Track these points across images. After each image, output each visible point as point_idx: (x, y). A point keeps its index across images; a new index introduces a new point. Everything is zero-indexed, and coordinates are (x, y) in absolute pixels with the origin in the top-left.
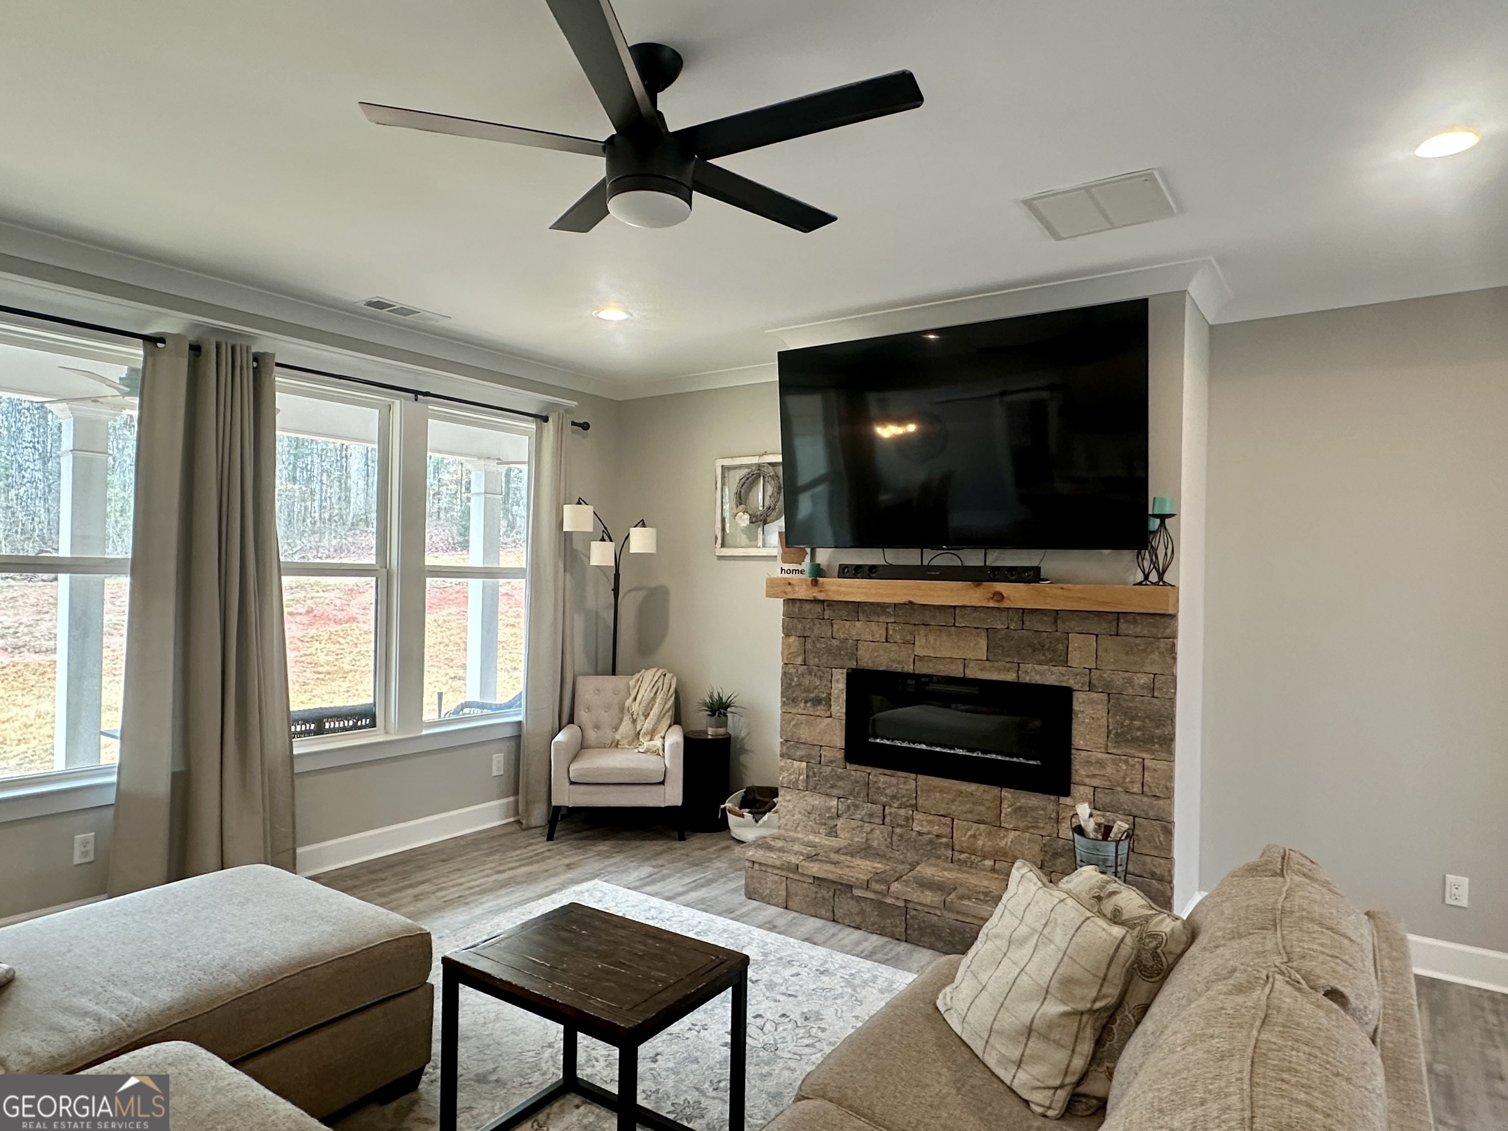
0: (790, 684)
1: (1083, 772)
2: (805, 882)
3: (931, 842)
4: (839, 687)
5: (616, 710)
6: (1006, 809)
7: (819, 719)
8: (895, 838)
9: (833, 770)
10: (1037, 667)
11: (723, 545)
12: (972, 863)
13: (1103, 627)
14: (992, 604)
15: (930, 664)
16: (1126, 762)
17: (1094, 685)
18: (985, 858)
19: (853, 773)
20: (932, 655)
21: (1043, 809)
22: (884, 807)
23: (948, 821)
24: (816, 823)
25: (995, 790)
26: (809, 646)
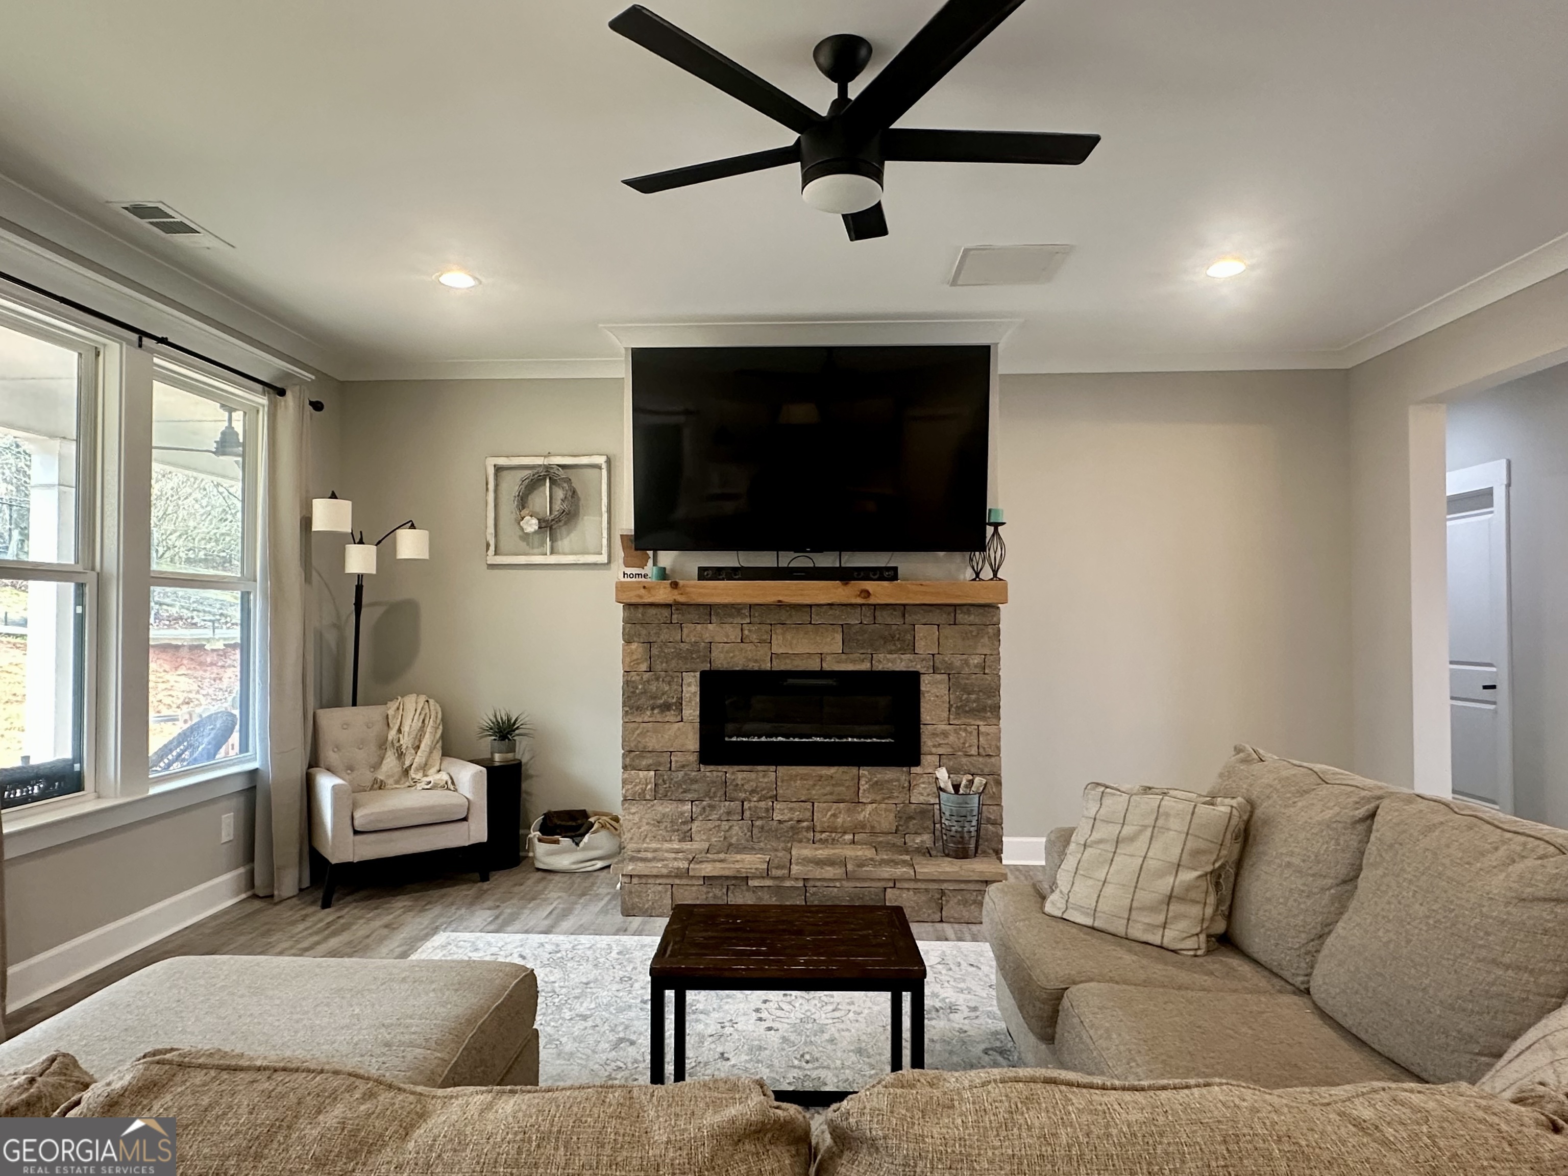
0: (634, 692)
1: (930, 743)
2: (694, 885)
3: (792, 828)
4: (692, 688)
5: (373, 748)
6: (864, 786)
7: (667, 726)
8: (755, 831)
9: (686, 774)
10: (889, 656)
11: (496, 553)
12: (833, 839)
13: (943, 618)
14: (860, 601)
15: (788, 661)
16: (965, 730)
17: (938, 668)
18: (845, 833)
19: (708, 774)
20: (790, 652)
21: (897, 781)
22: (743, 803)
23: (809, 805)
24: (667, 831)
25: (854, 770)
26: (655, 651)
